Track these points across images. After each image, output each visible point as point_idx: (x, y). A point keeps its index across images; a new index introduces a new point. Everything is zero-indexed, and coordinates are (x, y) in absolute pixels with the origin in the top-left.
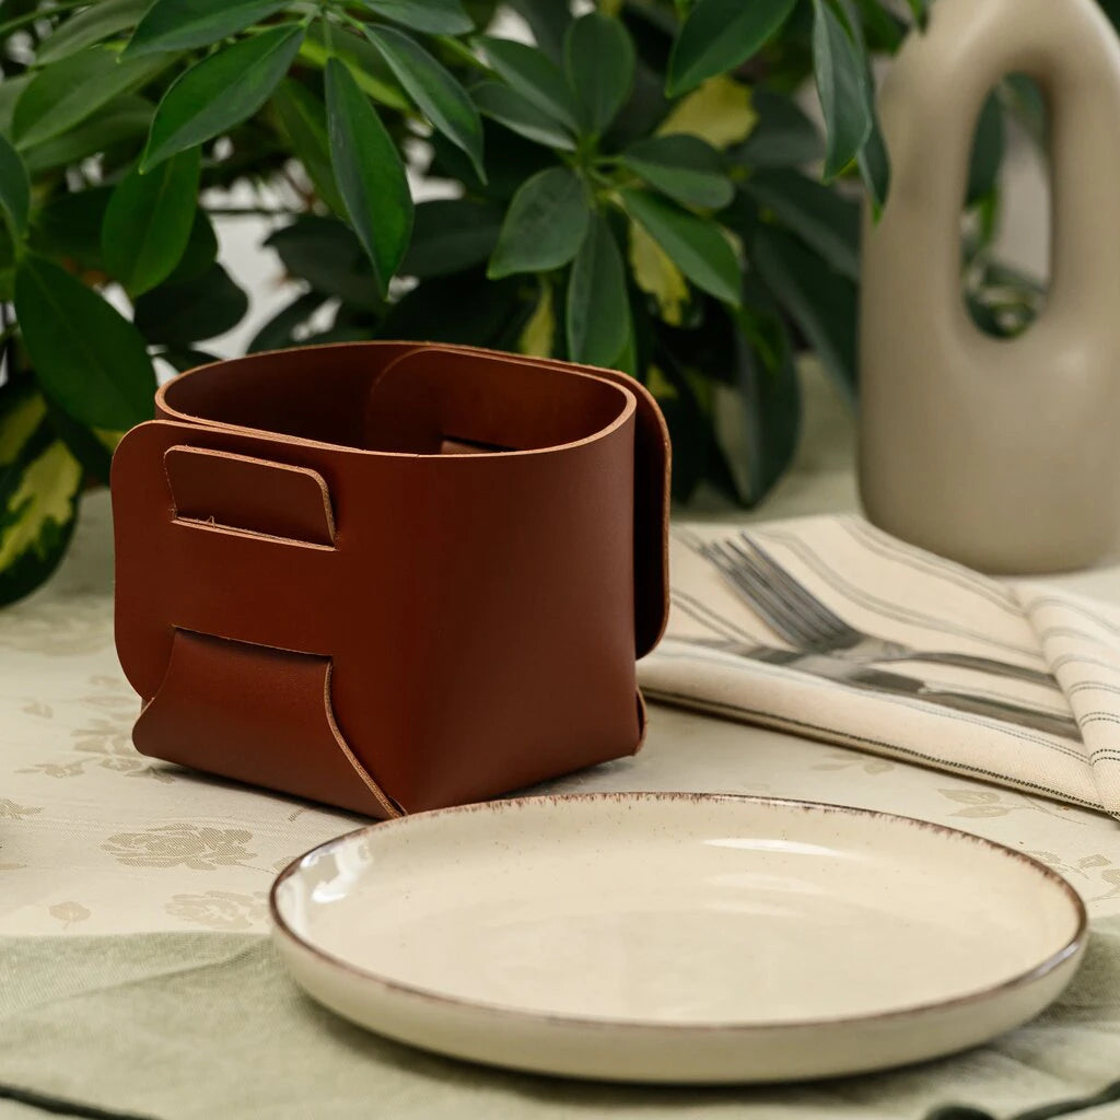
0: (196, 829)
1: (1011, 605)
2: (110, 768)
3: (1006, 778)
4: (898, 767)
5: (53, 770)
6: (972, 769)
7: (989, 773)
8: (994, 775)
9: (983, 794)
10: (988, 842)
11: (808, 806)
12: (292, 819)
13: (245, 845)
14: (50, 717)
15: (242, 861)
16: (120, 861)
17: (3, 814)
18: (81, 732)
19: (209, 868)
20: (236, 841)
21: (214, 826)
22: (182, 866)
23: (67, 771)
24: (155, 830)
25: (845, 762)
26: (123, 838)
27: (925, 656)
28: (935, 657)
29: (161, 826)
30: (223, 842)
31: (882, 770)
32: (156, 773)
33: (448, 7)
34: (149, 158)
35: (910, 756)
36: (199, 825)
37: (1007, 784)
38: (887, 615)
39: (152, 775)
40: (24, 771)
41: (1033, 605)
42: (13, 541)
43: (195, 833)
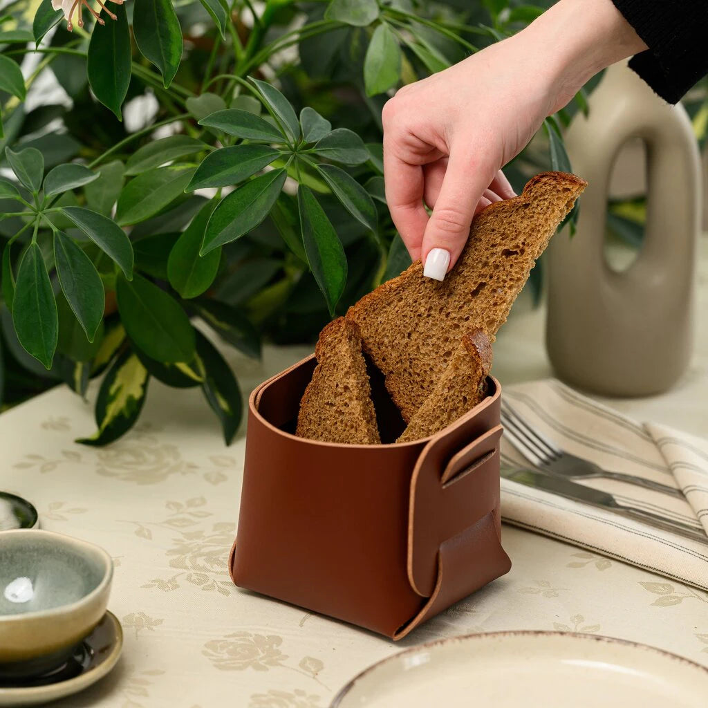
0: (251, 636)
1: (645, 435)
2: (192, 582)
5: (162, 585)
9: (664, 584)
11: (598, 639)
12: (301, 625)
13: (280, 648)
14: (151, 538)
15: (281, 662)
16: (215, 666)
17: (143, 626)
18: (171, 552)
19: (265, 669)
20: (275, 645)
21: (260, 633)
22: (250, 668)
23: (170, 585)
24: (229, 636)
25: (585, 560)
26: (212, 645)
27: (608, 475)
28: (615, 476)
29: (231, 633)
30: (267, 647)
31: (605, 567)
32: (218, 586)
33: (358, 145)
34: (204, 247)
35: (620, 559)
36: (253, 633)
37: (677, 579)
38: (581, 442)
39: (217, 588)
40: (146, 586)
41: (661, 440)
42: (112, 410)
43: (251, 639)
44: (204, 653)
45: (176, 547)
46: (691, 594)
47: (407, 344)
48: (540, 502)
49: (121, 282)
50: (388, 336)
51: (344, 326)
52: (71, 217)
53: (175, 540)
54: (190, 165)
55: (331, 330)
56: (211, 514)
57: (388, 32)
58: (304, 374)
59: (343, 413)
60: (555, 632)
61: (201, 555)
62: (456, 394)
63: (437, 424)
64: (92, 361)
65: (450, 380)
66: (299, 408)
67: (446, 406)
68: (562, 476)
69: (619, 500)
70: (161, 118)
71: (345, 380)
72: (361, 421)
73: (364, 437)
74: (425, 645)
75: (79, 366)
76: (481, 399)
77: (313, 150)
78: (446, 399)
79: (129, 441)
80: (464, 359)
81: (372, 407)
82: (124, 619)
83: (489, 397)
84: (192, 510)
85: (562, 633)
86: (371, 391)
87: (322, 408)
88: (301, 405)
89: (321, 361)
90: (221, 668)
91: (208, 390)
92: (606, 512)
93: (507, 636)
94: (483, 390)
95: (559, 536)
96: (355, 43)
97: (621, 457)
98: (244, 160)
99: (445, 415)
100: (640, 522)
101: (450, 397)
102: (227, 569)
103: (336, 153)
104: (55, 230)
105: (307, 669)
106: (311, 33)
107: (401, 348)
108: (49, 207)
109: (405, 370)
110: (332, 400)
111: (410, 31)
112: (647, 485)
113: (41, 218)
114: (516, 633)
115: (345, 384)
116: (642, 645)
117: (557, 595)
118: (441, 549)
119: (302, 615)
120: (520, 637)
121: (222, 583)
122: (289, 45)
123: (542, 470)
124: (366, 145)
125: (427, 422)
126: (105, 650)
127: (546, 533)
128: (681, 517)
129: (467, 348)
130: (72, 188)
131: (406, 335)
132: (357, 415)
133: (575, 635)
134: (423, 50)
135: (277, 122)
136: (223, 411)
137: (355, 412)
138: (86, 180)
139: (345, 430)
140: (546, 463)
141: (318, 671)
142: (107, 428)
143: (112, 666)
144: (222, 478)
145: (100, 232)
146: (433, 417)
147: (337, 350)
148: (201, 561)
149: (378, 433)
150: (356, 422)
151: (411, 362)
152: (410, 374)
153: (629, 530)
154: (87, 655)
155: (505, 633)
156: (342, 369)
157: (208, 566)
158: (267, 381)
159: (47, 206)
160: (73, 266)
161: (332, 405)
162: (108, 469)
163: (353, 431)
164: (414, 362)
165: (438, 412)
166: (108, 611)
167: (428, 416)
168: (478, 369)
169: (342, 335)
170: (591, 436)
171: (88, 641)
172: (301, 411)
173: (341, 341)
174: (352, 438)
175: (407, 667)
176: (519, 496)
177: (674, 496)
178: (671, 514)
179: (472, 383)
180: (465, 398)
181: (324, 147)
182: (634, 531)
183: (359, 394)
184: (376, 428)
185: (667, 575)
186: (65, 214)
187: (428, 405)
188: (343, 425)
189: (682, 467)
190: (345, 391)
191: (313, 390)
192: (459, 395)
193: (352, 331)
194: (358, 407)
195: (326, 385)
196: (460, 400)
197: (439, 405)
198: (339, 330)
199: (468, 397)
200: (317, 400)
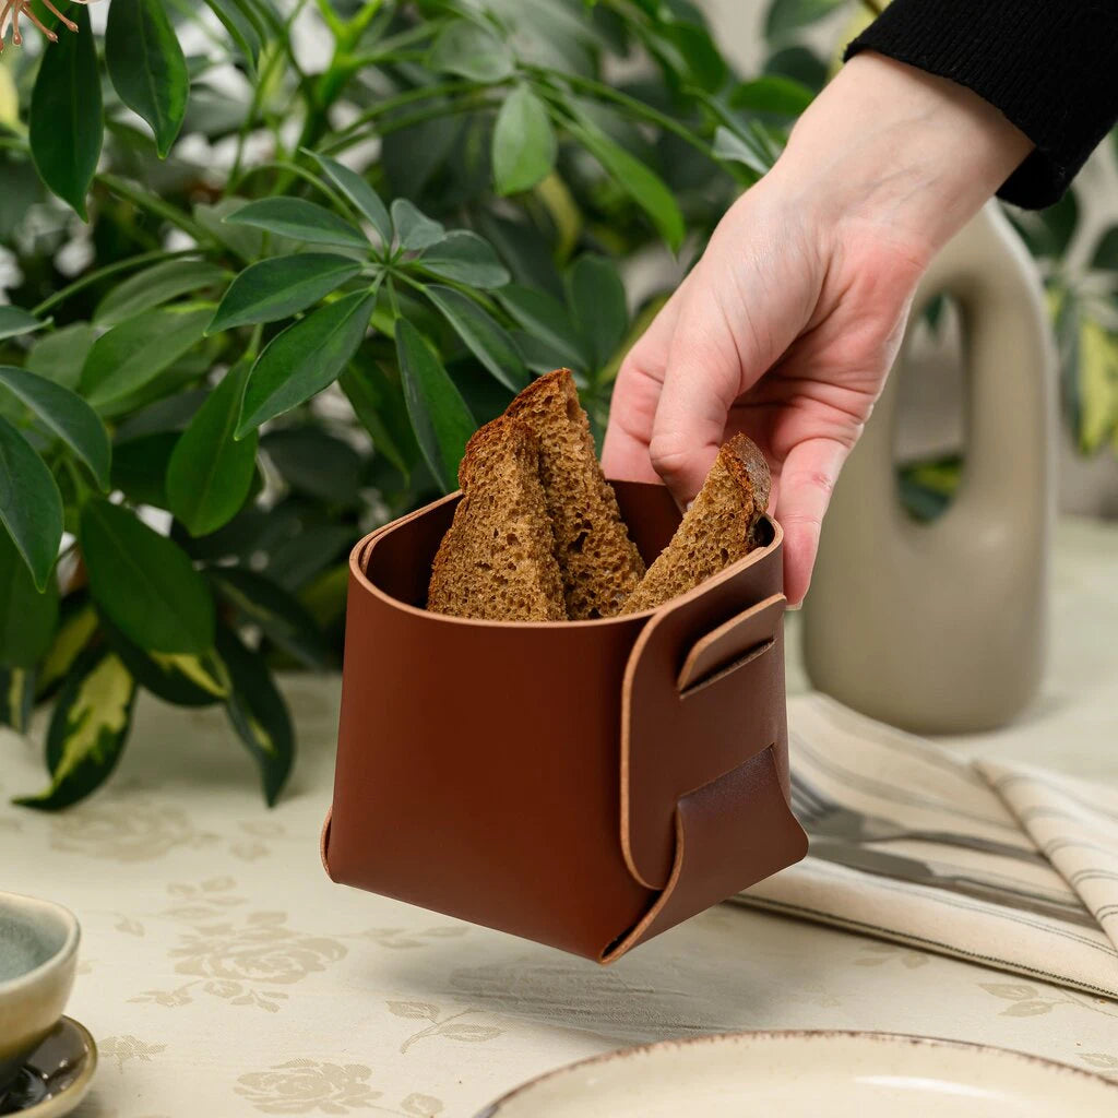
0: (317, 1065)
2: (215, 993)
3: (1042, 973)
4: (932, 959)
5: (162, 998)
6: (1007, 963)
7: (1025, 968)
8: (1029, 969)
9: (1019, 987)
10: (1101, 1078)
11: (916, 1041)
12: (403, 1051)
13: (369, 1082)
14: (143, 934)
16: (258, 1107)
17: (131, 1054)
18: (177, 952)
20: (359, 1078)
21: (332, 1061)
22: (317, 1110)
23: (177, 999)
24: (279, 1067)
25: (881, 955)
26: (252, 1079)
29: (282, 1062)
30: (346, 1080)
32: (259, 999)
34: (242, 425)
36: (320, 1061)
39: (256, 1000)
40: (136, 1001)
42: (74, 749)
43: (317, 1069)
44: (237, 1090)
45: (184, 947)
51: (508, 432)
53: (183, 936)
55: (486, 438)
56: (245, 901)
59: (506, 581)
61: (229, 956)
62: (709, 545)
64: (40, 670)
65: (699, 521)
66: (430, 572)
67: (693, 566)
71: (510, 523)
72: (537, 594)
78: (692, 555)
80: (722, 485)
81: (556, 572)
83: (761, 548)
84: (211, 895)
86: (555, 544)
87: (471, 572)
88: (434, 567)
89: (468, 493)
90: (267, 1110)
94: (755, 536)
101: (699, 551)
105: (415, 1111)
110: (487, 559)
115: (510, 532)
118: (679, 805)
121: (264, 994)
132: (529, 584)
137: (526, 579)
139: (509, 610)
142: (67, 779)
144: (261, 852)
146: (669, 585)
147: (496, 473)
148: (228, 964)
150: (529, 596)
156: (505, 506)
157: (241, 970)
161: (487, 567)
166: (65, 1017)
167: (661, 584)
168: (747, 501)
169: (505, 447)
172: (434, 578)
173: (501, 457)
179: (736, 526)
180: (724, 552)
183: (534, 548)
184: (564, 608)
187: (661, 565)
188: (506, 601)
190: (510, 544)
191: (455, 542)
192: (715, 547)
193: (522, 442)
194: (533, 570)
195: (477, 534)
196: (717, 556)
197: (680, 564)
198: (500, 439)
199: (729, 551)
200: (461, 558)
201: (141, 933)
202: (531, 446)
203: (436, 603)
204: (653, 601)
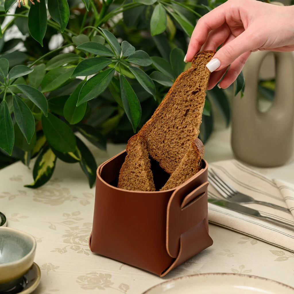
0: (98, 274)
1: (273, 184)
2: (73, 249)
5: (59, 251)
9: (280, 251)
12: (120, 269)
13: (111, 280)
14: (56, 230)
15: (110, 286)
16: (82, 287)
17: (50, 269)
18: (64, 236)
19: (103, 289)
20: (108, 278)
21: (102, 273)
22: (97, 289)
23: (63, 251)
24: (88, 274)
25: (245, 240)
26: (80, 278)
27: (257, 202)
28: (260, 203)
29: (89, 272)
30: (105, 279)
31: (255, 243)
33: (146, 58)
34: (78, 102)
35: (261, 240)
36: (98, 272)
37: (286, 249)
38: (245, 187)
39: (84, 252)
40: (53, 251)
41: (280, 187)
42: (41, 173)
43: (98, 275)
44: (77, 281)
45: (66, 234)
46: (292, 255)
47: (164, 146)
48: (226, 214)
49: (43, 117)
50: (154, 145)
51: (138, 138)
52: (20, 89)
53: (66, 230)
54: (73, 66)
55: (133, 139)
56: (82, 219)
57: (162, 8)
58: (121, 159)
59: (139, 176)
60: (231, 274)
61: (77, 237)
62: (188, 167)
63: (180, 181)
64: (32, 151)
65: (186, 161)
67: (184, 173)
68: (237, 203)
69: (262, 214)
70: (65, 44)
71: (139, 161)
72: (146, 180)
73: (148, 187)
74: (174, 279)
75: (26, 153)
76: (199, 170)
77: (127, 60)
78: (184, 170)
79: (48, 186)
80: (192, 152)
81: (151, 173)
82: (42, 266)
83: (202, 169)
84: (74, 217)
85: (234, 274)
86: (151, 166)
87: (130, 174)
88: (120, 172)
89: (128, 153)
90: (84, 288)
91: (82, 164)
92: (256, 219)
93: (210, 275)
94: (200, 165)
95: (235, 229)
96: (148, 12)
97: (263, 194)
98: (96, 64)
99: (184, 177)
100: (270, 223)
101: (186, 169)
102: (88, 244)
103: (137, 61)
104: (13, 94)
105: (122, 289)
106: (129, 8)
107: (162, 148)
108: (11, 84)
109: (166, 157)
110: (134, 171)
111: (171, 7)
112: (274, 207)
113: (7, 89)
114: (214, 274)
115: (139, 163)
116: (269, 279)
117: (233, 256)
118: (181, 236)
119: (121, 264)
120: (216, 275)
121: (86, 250)
122: (119, 12)
123: (228, 200)
124: (151, 58)
125: (176, 180)
126: (33, 281)
127: (229, 228)
128: (288, 221)
129: (193, 147)
130: (23, 75)
131: (162, 142)
132: (144, 177)
133: (240, 275)
134: (177, 16)
135: (111, 47)
136: (89, 173)
137: (144, 176)
138: (28, 73)
139: (139, 184)
140: (230, 197)
141: (127, 289)
142: (38, 180)
143: (36, 287)
144: (88, 203)
145: (33, 96)
146: (178, 177)
147: (136, 149)
148: (77, 240)
149: (154, 185)
150: (144, 180)
151: (168, 153)
152: (169, 158)
153: (266, 227)
154: (24, 283)
155: (209, 274)
156: (138, 157)
157: (80, 242)
158: (105, 162)
159: (10, 84)
160: (21, 111)
161: (133, 172)
162: (38, 199)
163: (143, 184)
164: (169, 152)
165: (180, 175)
166: (34, 263)
167: (176, 177)
168: (198, 156)
169: (138, 142)
170: (250, 185)
171: (25, 276)
172: (120, 175)
173: (137, 144)
174: (142, 187)
175: (165, 290)
176: (218, 211)
177: (286, 212)
178: (284, 220)
179: (195, 163)
180: (192, 169)
181: (132, 58)
182: (268, 228)
183: (146, 168)
184: (153, 182)
185: (282, 247)
186: (18, 87)
187: (176, 172)
188: (138, 182)
189: (289, 199)
190: (139, 167)
191: (125, 166)
192: (190, 168)
193: (142, 140)
194: (145, 173)
195: (131, 164)
196: (190, 170)
197: (181, 172)
198: (136, 139)
199: (193, 169)
200: (127, 170)
201: (55, 229)
202: (144, 141)
203: (121, 182)
204: (174, 181)
